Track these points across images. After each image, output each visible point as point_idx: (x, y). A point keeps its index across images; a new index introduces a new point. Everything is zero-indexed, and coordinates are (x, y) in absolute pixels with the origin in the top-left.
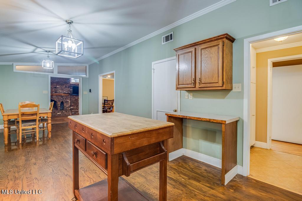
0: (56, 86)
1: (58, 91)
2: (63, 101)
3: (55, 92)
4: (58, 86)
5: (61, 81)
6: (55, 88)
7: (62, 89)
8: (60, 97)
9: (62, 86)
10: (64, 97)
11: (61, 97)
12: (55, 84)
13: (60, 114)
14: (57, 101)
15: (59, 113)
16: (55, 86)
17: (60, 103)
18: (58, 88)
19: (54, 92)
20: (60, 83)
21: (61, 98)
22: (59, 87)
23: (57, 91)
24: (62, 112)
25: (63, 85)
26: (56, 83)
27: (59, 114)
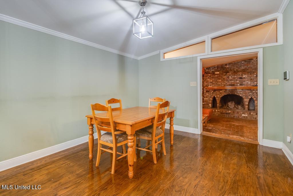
0: (242, 75)
1: (245, 83)
2: (253, 97)
3: (241, 85)
4: (244, 76)
5: (249, 68)
6: (241, 78)
7: (251, 80)
8: (247, 91)
9: (251, 75)
10: (254, 92)
11: (249, 91)
12: (240, 73)
13: (247, 117)
14: (244, 97)
15: (245, 114)
16: (240, 76)
17: (248, 100)
18: (244, 78)
19: (238, 84)
20: (248, 71)
21: (249, 93)
22: (247, 76)
23: (243, 83)
24: (250, 114)
25: (254, 73)
26: (241, 71)
27: (244, 117)
